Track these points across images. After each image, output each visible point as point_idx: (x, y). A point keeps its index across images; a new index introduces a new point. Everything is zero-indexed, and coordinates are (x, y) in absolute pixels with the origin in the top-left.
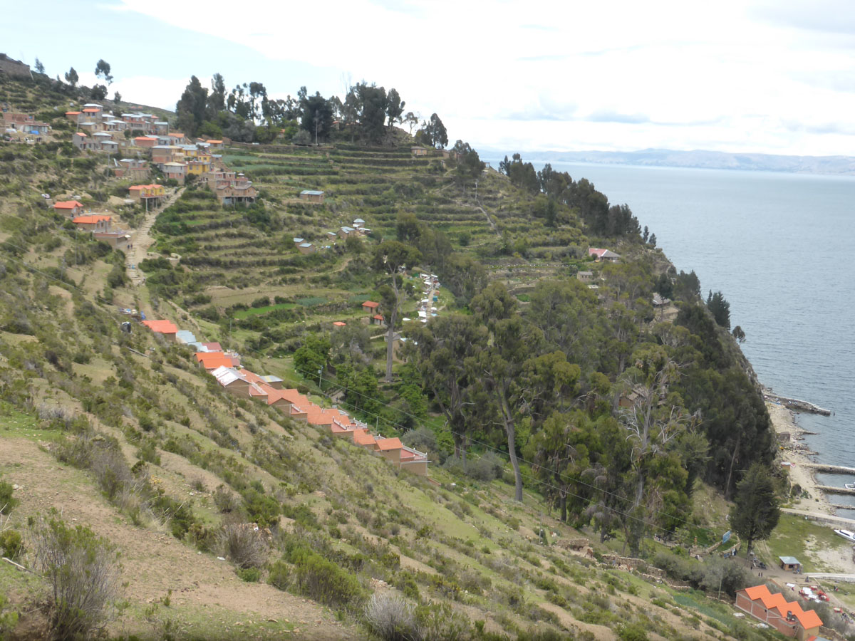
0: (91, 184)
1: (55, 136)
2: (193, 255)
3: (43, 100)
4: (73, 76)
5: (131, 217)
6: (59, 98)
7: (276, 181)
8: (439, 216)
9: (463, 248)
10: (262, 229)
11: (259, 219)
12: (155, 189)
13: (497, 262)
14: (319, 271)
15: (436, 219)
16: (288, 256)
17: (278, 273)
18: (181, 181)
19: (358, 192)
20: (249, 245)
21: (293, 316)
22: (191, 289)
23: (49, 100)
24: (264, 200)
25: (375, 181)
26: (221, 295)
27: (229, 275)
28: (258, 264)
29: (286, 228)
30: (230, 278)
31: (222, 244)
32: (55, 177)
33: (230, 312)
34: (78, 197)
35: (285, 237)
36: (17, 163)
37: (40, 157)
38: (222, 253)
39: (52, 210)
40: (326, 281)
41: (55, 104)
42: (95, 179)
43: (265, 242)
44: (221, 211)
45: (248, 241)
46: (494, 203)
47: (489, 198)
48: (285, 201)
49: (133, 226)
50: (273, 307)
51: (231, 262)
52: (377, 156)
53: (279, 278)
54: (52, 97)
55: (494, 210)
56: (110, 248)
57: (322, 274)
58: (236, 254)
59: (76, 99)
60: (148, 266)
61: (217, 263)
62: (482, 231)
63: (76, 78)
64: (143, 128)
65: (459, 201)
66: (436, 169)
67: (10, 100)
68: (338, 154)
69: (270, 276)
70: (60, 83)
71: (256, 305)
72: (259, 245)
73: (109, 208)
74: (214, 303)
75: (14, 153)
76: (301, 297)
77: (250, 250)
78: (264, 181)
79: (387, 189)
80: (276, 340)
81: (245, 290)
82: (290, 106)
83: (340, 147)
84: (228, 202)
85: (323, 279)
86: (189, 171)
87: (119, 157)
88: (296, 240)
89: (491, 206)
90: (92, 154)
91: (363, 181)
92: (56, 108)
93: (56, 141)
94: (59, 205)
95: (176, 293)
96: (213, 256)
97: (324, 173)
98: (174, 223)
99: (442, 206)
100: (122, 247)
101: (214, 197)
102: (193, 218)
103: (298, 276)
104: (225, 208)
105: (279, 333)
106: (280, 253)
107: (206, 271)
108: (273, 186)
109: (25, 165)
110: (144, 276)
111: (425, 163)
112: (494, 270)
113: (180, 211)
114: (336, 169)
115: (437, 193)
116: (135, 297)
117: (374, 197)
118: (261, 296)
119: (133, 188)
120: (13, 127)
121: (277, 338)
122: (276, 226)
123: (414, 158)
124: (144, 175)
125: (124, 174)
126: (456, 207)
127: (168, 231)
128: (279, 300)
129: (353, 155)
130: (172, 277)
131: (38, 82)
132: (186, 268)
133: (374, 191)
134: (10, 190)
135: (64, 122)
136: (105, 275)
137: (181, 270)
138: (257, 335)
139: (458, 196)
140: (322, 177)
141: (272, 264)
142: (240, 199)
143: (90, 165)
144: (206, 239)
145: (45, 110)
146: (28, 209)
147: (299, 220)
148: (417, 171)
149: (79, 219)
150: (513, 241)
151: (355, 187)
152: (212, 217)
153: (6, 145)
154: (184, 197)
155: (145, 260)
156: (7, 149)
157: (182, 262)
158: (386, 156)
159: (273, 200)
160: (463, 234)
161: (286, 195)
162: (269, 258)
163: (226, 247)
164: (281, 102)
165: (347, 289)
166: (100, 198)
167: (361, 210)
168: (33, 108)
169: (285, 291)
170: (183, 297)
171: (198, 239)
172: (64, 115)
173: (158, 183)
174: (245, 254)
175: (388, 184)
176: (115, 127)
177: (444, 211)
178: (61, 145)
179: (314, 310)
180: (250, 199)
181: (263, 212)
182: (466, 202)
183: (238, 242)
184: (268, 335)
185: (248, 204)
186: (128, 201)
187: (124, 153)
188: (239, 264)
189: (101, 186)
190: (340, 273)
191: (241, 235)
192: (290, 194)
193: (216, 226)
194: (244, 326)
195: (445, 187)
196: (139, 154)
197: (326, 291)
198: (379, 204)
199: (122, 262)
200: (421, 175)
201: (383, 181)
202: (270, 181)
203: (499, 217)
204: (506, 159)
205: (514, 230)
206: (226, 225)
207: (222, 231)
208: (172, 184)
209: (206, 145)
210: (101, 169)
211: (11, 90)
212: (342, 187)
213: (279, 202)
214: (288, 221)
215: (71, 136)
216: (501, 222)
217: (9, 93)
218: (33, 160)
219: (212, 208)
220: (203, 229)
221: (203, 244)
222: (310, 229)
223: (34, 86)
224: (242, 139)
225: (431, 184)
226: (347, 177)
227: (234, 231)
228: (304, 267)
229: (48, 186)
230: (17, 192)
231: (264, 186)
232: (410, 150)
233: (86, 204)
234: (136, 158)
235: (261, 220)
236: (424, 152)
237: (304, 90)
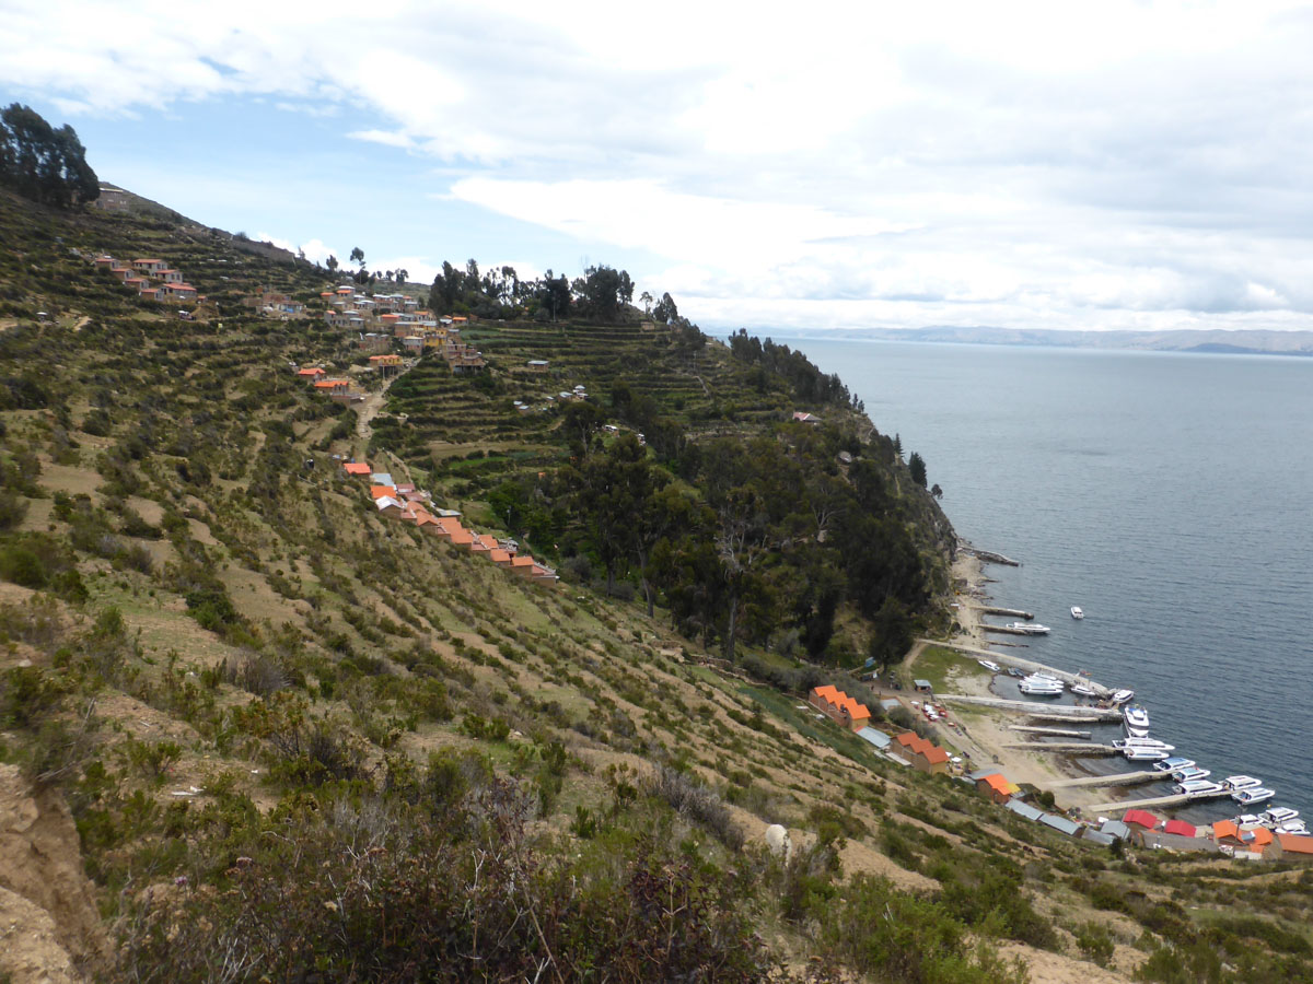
0: (336, 355)
1: (309, 313)
2: (420, 415)
3: (303, 282)
4: (332, 262)
5: (368, 382)
6: (317, 281)
7: (509, 353)
8: (659, 383)
9: (678, 412)
10: (487, 393)
11: (484, 385)
12: (393, 358)
13: (707, 424)
14: (534, 430)
15: (656, 386)
16: (507, 416)
17: (495, 431)
18: (419, 352)
19: (586, 363)
20: (472, 407)
21: (503, 467)
22: (413, 443)
23: (307, 282)
24: (491, 369)
25: (603, 353)
26: (439, 448)
27: (450, 432)
28: (479, 423)
29: (509, 393)
30: (451, 435)
31: (447, 406)
32: (304, 348)
33: (445, 462)
34: (323, 365)
35: (507, 400)
36: (270, 337)
37: (292, 332)
38: (447, 413)
39: (297, 376)
40: (539, 439)
41: (312, 286)
42: (340, 350)
43: (489, 404)
44: (451, 378)
45: (472, 403)
46: (711, 372)
47: (708, 368)
48: (511, 370)
49: (368, 390)
50: (486, 459)
51: (454, 421)
52: (609, 331)
53: (496, 436)
54: (311, 280)
55: (710, 379)
56: (345, 408)
57: (536, 432)
58: (459, 415)
59: (333, 282)
60: (375, 423)
61: (441, 422)
62: (697, 397)
63: (336, 264)
64: (391, 307)
65: (679, 370)
66: (661, 343)
67: (272, 283)
68: (574, 329)
69: (489, 433)
70: (319, 268)
71: (471, 457)
72: (483, 407)
73: (350, 375)
74: (432, 455)
75: (269, 328)
76: (514, 451)
77: (472, 411)
78: (494, 352)
79: (614, 359)
80: (483, 486)
81: (464, 444)
82: (538, 287)
83: (575, 323)
84: (457, 370)
85: (536, 436)
86: (426, 344)
87: (364, 332)
88: (516, 403)
89: (708, 375)
90: (341, 329)
91: (592, 353)
92: (313, 290)
93: (308, 318)
94: (303, 371)
95: (399, 446)
96: (438, 415)
97: (557, 346)
98: (408, 388)
99: (663, 375)
100: (356, 407)
101: (446, 366)
102: (425, 384)
103: (514, 434)
104: (455, 374)
105: (486, 480)
106: (500, 414)
107: (431, 428)
108: (502, 357)
109: (277, 338)
110: (371, 432)
111: (652, 337)
112: (703, 431)
113: (413, 377)
114: (570, 342)
115: (660, 363)
116: (353, 447)
117: (600, 367)
118: (476, 450)
119: (372, 358)
120: (271, 305)
121: (485, 485)
122: (501, 390)
123: (642, 333)
124: (385, 347)
125: (368, 346)
126: (677, 376)
127: (400, 394)
128: (492, 454)
129: (587, 330)
130: (398, 432)
131: (299, 267)
132: (412, 426)
133: (601, 361)
134: (260, 359)
135: (319, 301)
136: (330, 428)
137: (408, 427)
138: (465, 482)
139: (678, 366)
140: (554, 350)
141: (492, 423)
142: (469, 367)
143: (337, 338)
144: (433, 402)
145: (303, 291)
146: (273, 375)
147: (521, 386)
148: (643, 344)
149: (320, 384)
150: (723, 407)
151: (584, 358)
152: (442, 383)
153: (263, 321)
154: (419, 366)
155: (375, 418)
156: (263, 325)
157: (409, 420)
158: (617, 331)
159: (500, 369)
160: (678, 399)
161: (514, 365)
162: (488, 418)
163: (451, 408)
164: (531, 283)
165: (558, 445)
166: (341, 367)
167: (587, 378)
168: (292, 290)
169: (498, 447)
170: (404, 449)
171: (427, 402)
172: (318, 295)
173: (397, 354)
174: (468, 414)
175: (615, 356)
176: (365, 305)
177: (665, 379)
178: (312, 321)
179: (522, 462)
180: (479, 368)
181: (490, 378)
182: (685, 371)
183: (462, 404)
184: (476, 482)
185: (476, 371)
186: (367, 369)
187: (369, 328)
188: (460, 423)
189: (345, 356)
190: (552, 431)
191: (466, 399)
192: (518, 364)
193: (445, 391)
194: (457, 474)
195: (667, 359)
196: (383, 329)
197: (539, 446)
198: (605, 373)
199: (354, 420)
200: (645, 347)
201: (610, 353)
202: (502, 353)
203: (714, 384)
204: (734, 333)
205: (725, 396)
206: (454, 390)
207: (450, 395)
208: (411, 354)
209: (448, 321)
210: (347, 342)
211: (274, 275)
212: (571, 358)
213: (506, 370)
214: (512, 387)
215: (322, 314)
216: (716, 389)
217: (271, 277)
218: (285, 334)
219: (442, 375)
220: (433, 393)
221: (430, 406)
222: (531, 394)
223: (295, 271)
224: (489, 316)
225: (655, 355)
226: (578, 349)
227: (461, 395)
228: (521, 426)
229: (297, 356)
230: (266, 360)
231: (493, 356)
232: (640, 325)
233: (329, 371)
234: (380, 332)
235: (487, 385)
236: (653, 327)
237: (550, 272)
